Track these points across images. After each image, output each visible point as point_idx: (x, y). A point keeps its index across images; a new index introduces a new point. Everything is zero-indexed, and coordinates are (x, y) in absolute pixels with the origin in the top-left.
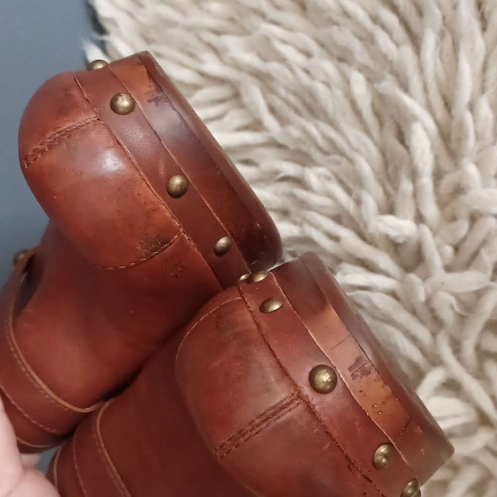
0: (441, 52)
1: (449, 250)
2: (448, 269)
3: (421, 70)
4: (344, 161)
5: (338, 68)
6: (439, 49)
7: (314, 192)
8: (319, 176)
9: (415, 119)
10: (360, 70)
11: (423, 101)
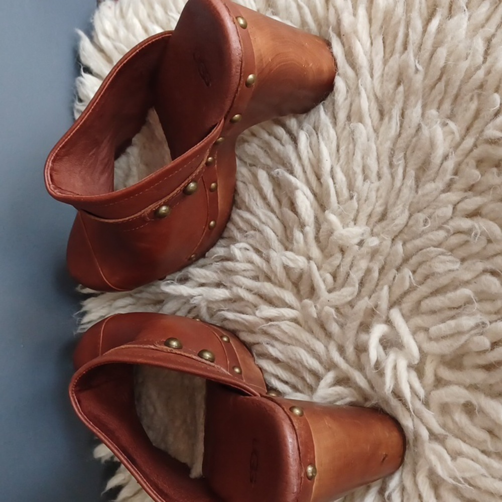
0: (311, 143)
1: (329, 278)
2: (330, 291)
3: (299, 158)
4: (258, 234)
5: (250, 171)
6: (309, 142)
7: (237, 261)
8: (240, 249)
9: (297, 188)
10: (263, 169)
11: (304, 180)
